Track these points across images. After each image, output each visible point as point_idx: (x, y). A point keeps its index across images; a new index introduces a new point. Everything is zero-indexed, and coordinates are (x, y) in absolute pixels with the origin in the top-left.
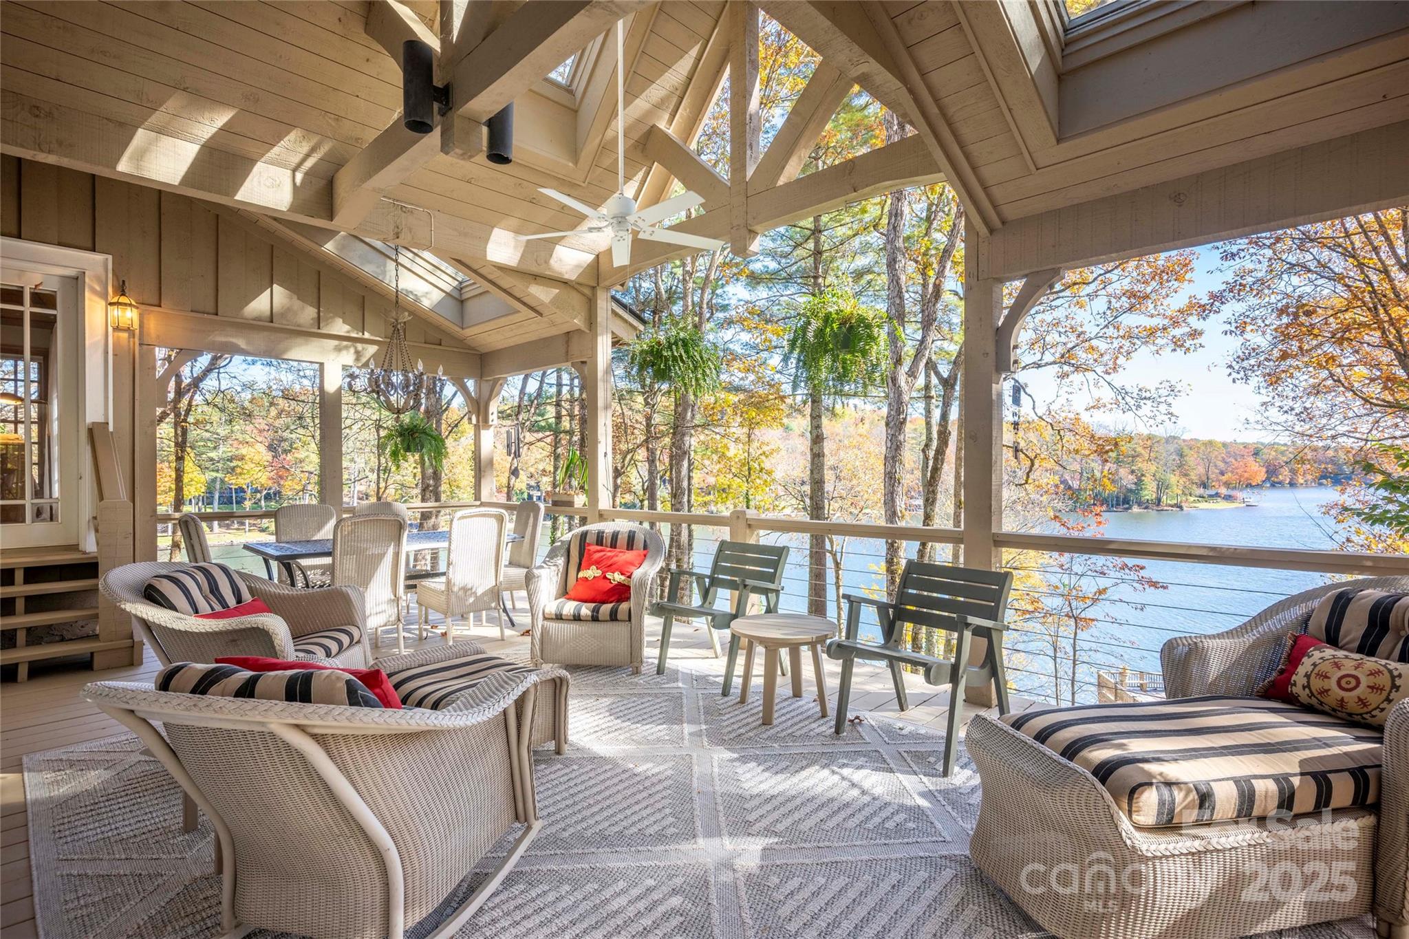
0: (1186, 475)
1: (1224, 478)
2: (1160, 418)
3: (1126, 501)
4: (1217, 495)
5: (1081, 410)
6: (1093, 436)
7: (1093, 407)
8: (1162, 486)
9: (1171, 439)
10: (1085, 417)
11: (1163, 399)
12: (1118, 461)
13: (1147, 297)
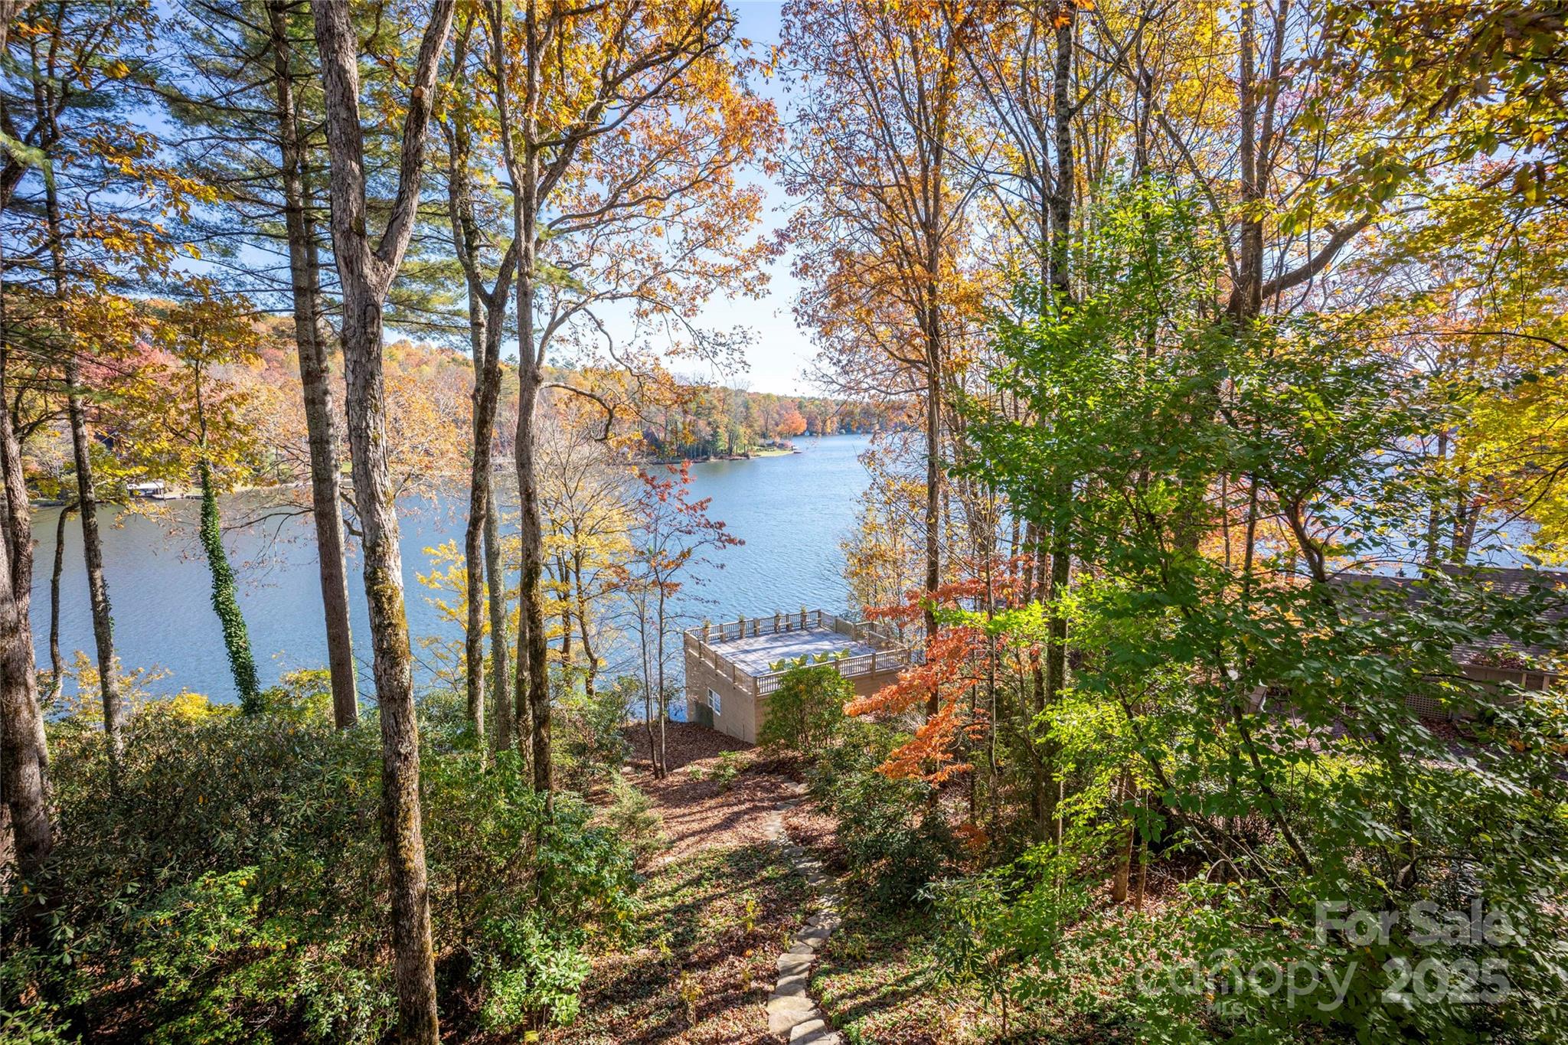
0: (751, 426)
1: (779, 429)
2: (735, 366)
3: (705, 452)
4: (774, 444)
5: (660, 354)
6: (672, 384)
7: (673, 352)
8: (733, 437)
9: (740, 392)
10: (665, 363)
11: (736, 347)
12: (697, 414)
13: (720, 232)
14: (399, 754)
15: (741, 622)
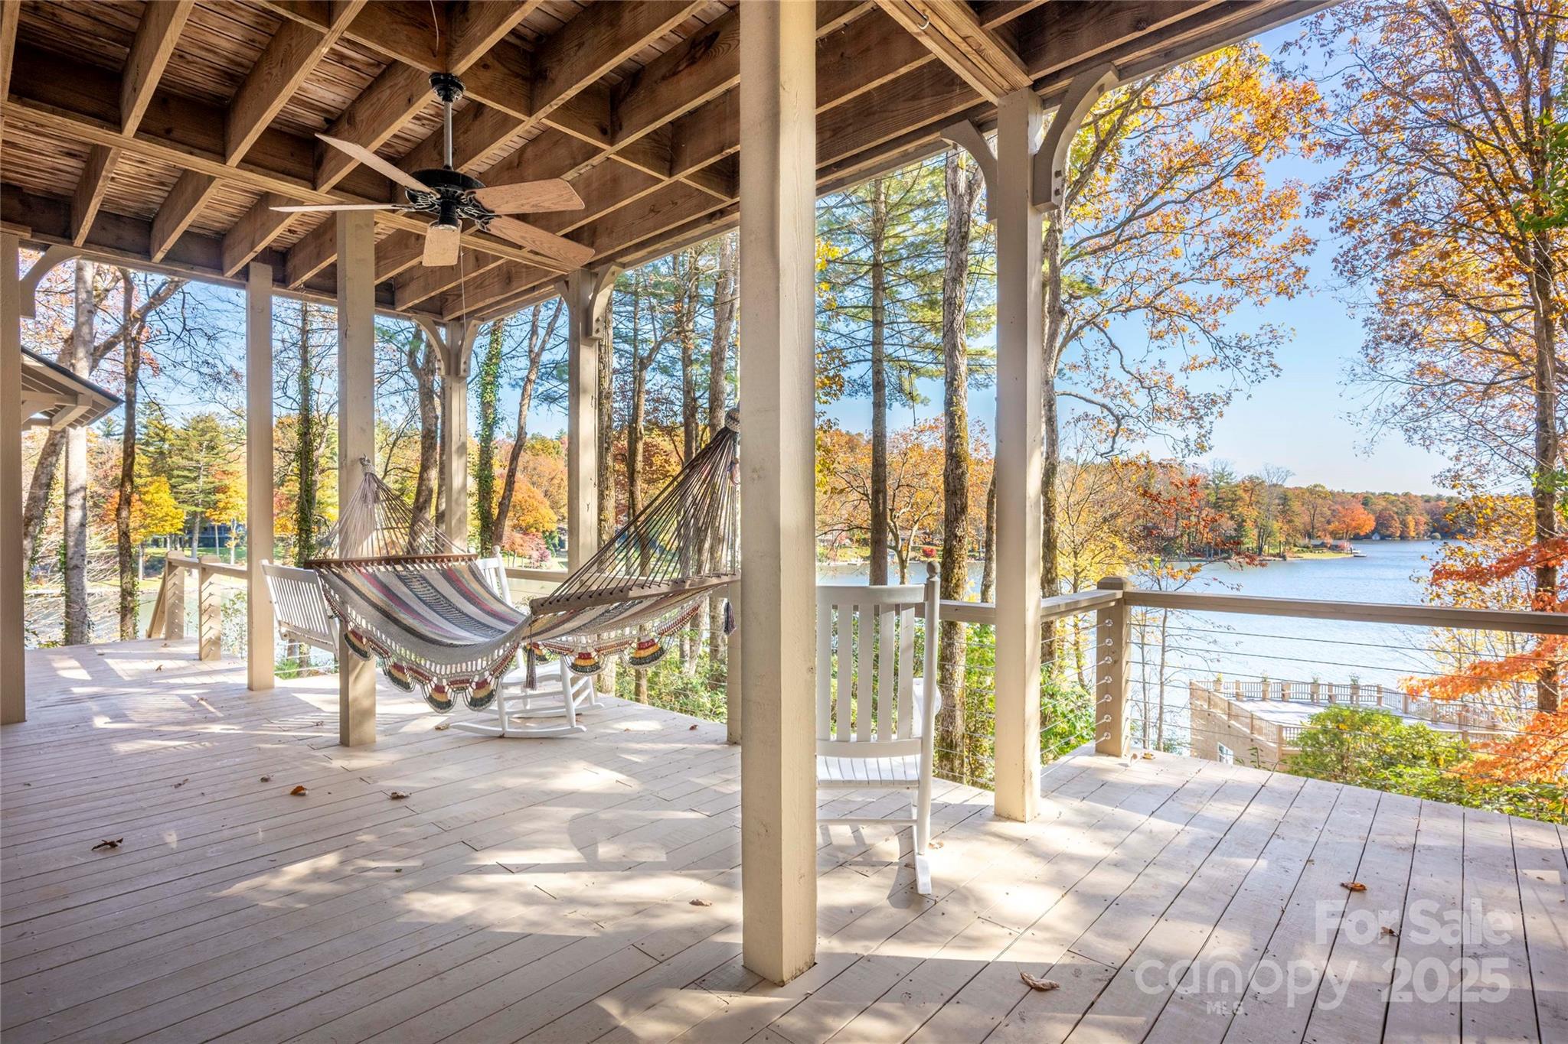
0: (1290, 522)
1: (1331, 528)
3: (1225, 549)
4: (1323, 545)
8: (1264, 533)
11: (1264, 349)
13: (1248, 237)
14: (956, 536)
15: (1265, 681)
